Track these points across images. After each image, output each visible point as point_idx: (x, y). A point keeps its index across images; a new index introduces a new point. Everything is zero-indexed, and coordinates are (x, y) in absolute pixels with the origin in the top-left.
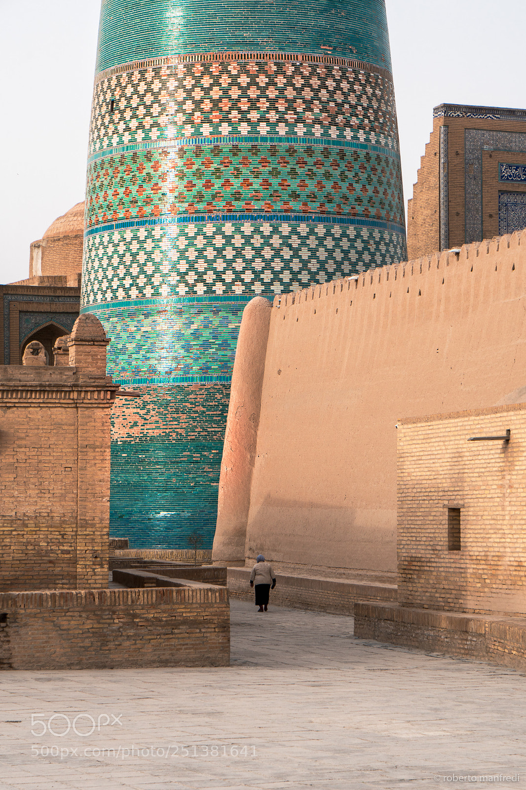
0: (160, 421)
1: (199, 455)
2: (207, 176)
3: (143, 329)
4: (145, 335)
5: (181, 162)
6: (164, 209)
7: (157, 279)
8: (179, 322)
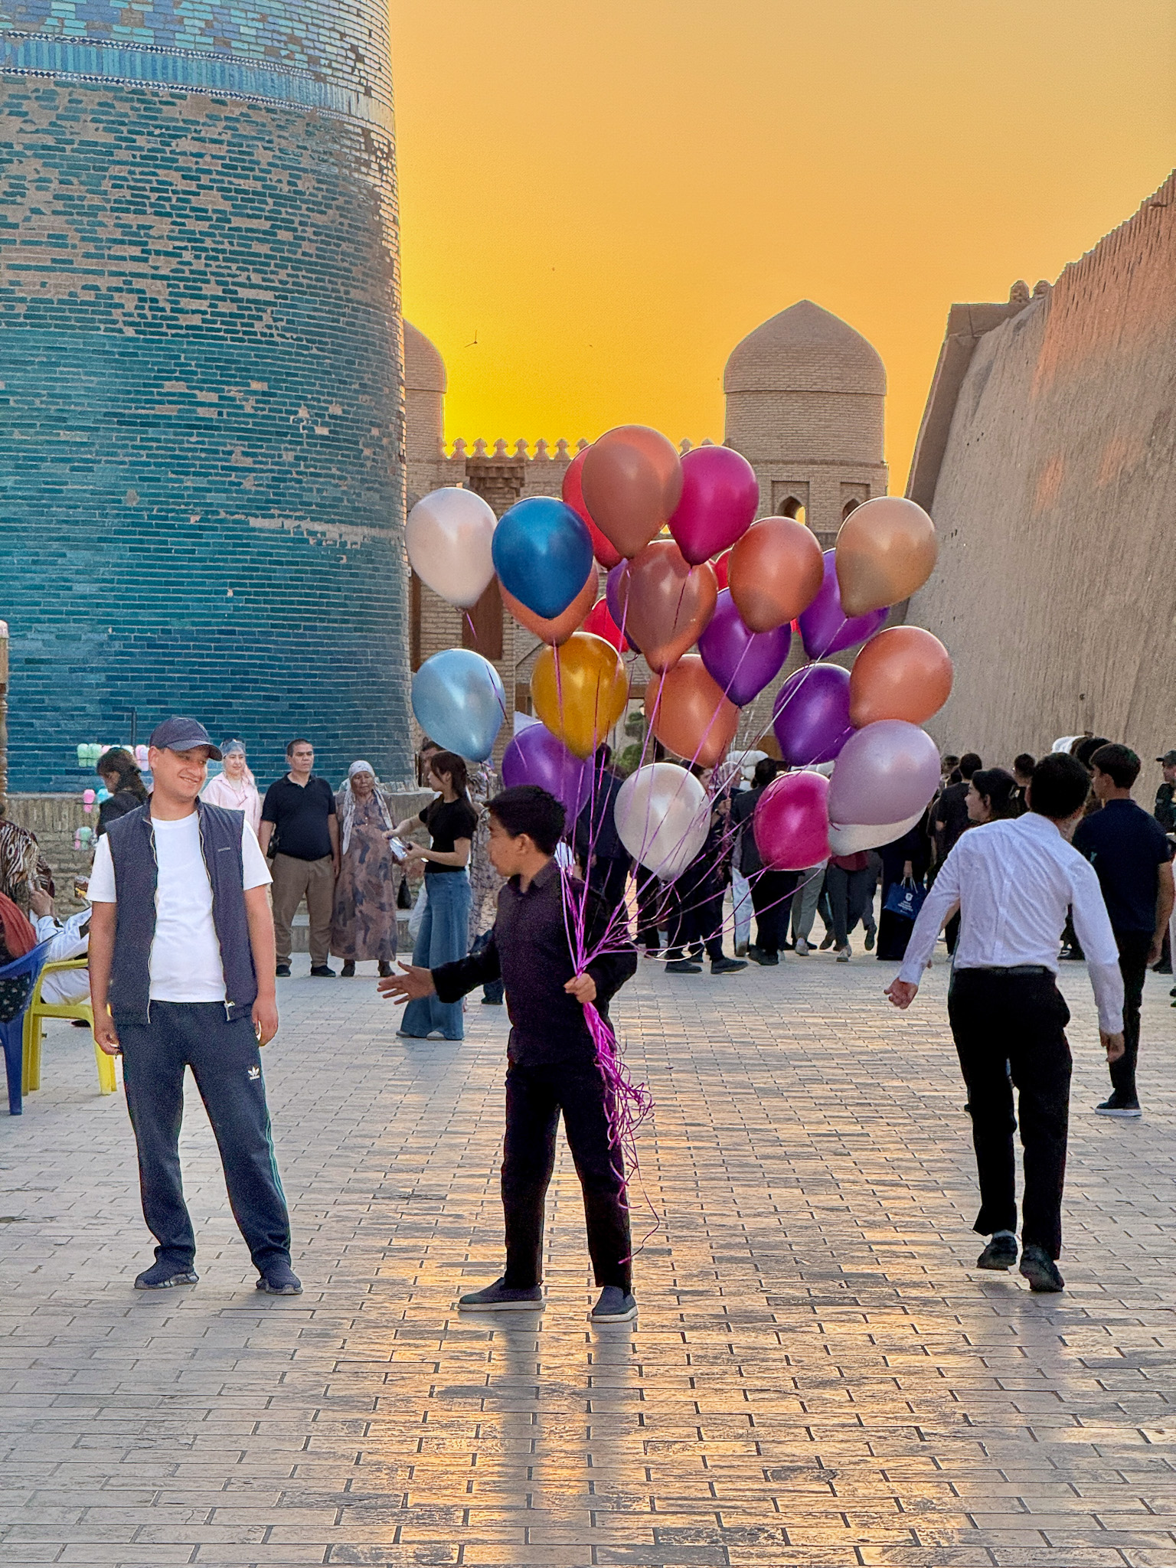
0: (73, 238)
1: (213, 398)
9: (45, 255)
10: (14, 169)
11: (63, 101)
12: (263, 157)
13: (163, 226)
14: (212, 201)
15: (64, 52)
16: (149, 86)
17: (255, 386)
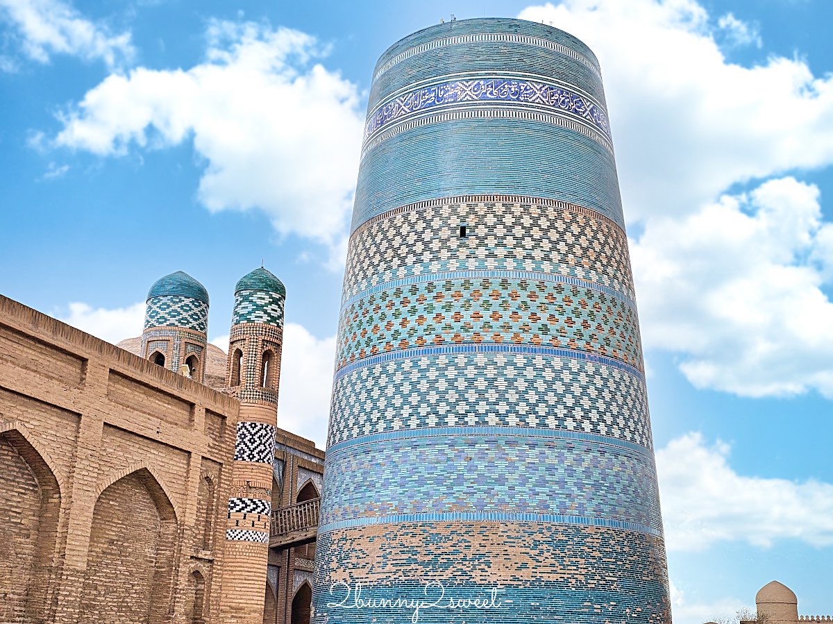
1: (599, 607)
2: (584, 316)
3: (528, 460)
4: (532, 467)
5: (559, 298)
6: (545, 339)
7: (542, 409)
8: (570, 457)
10: (540, 547)
11: (553, 529)
12: (612, 542)
13: (583, 561)
14: (597, 554)
15: (554, 517)
16: (577, 525)
17: (612, 603)
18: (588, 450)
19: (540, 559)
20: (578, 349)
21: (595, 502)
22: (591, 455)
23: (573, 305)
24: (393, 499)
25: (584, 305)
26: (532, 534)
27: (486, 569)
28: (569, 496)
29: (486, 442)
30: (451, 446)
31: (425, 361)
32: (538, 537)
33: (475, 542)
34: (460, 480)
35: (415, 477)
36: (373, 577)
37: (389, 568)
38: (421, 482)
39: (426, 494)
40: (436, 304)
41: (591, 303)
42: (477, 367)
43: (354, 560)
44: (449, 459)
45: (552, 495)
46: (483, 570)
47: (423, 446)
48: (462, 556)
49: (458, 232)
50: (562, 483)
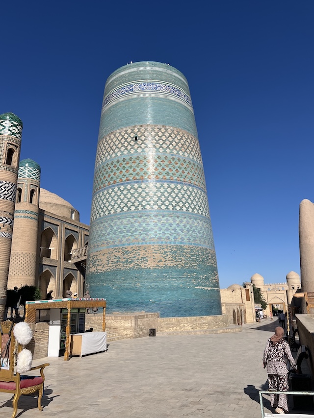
0: (173, 260)
1: (190, 275)
2: (183, 169)
3: (162, 222)
4: (163, 224)
5: (173, 162)
6: (168, 177)
7: (167, 203)
8: (178, 220)
9: (170, 262)
10: (167, 253)
11: (172, 247)
12: (195, 251)
13: (183, 258)
14: (189, 255)
15: (172, 242)
16: (181, 245)
18: (185, 218)
19: (167, 258)
20: (180, 181)
21: (188, 236)
22: (186, 219)
23: (178, 165)
24: (111, 239)
25: (183, 165)
26: (164, 248)
27: (146, 262)
28: (177, 234)
29: (146, 216)
30: (133, 218)
31: (122, 188)
32: (166, 250)
33: (142, 253)
34: (136, 230)
35: (119, 231)
36: (104, 269)
37: (110, 265)
38: (122, 232)
39: (123, 236)
40: (126, 166)
41: (185, 164)
42: (142, 188)
43: (98, 263)
44: (132, 223)
45: (171, 234)
46: (145, 263)
47: (122, 219)
48: (137, 258)
49: (134, 139)
50: (175, 230)
